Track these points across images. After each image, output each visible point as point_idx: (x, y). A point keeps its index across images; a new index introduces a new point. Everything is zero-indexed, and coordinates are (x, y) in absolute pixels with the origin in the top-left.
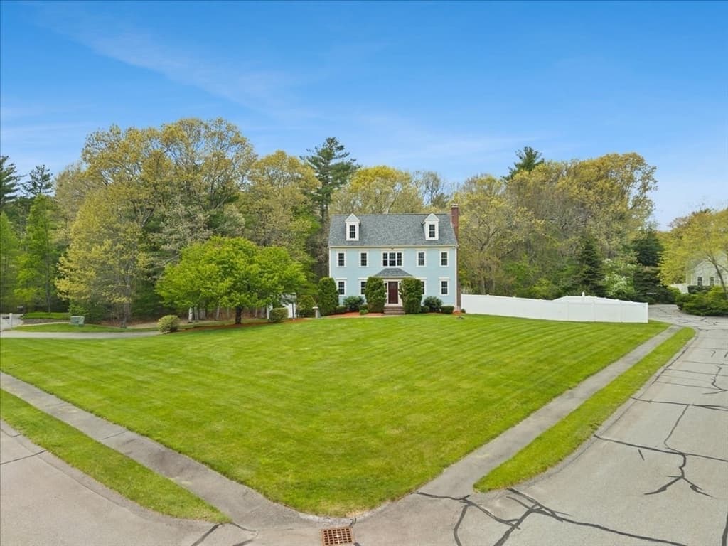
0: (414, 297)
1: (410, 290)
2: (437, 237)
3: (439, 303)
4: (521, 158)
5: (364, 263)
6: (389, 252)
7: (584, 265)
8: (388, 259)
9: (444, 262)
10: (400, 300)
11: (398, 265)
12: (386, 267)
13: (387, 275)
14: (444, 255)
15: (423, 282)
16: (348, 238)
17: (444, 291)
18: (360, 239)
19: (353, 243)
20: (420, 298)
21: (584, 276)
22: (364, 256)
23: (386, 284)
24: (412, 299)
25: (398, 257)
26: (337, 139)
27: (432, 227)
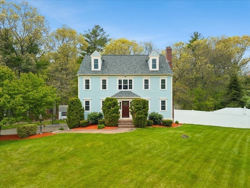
0: (141, 114)
1: (139, 109)
2: (157, 69)
3: (160, 118)
4: (192, 37)
5: (104, 87)
6: (123, 79)
7: (233, 90)
8: (122, 84)
9: (163, 87)
10: (131, 116)
11: (130, 88)
12: (120, 90)
13: (121, 96)
14: (163, 81)
15: (148, 101)
16: (93, 69)
17: (163, 108)
18: (101, 69)
19: (96, 72)
20: (146, 115)
21: (233, 96)
22: (104, 81)
23: (120, 103)
24: (140, 116)
25: (130, 83)
26: (100, 26)
27: (154, 61)
